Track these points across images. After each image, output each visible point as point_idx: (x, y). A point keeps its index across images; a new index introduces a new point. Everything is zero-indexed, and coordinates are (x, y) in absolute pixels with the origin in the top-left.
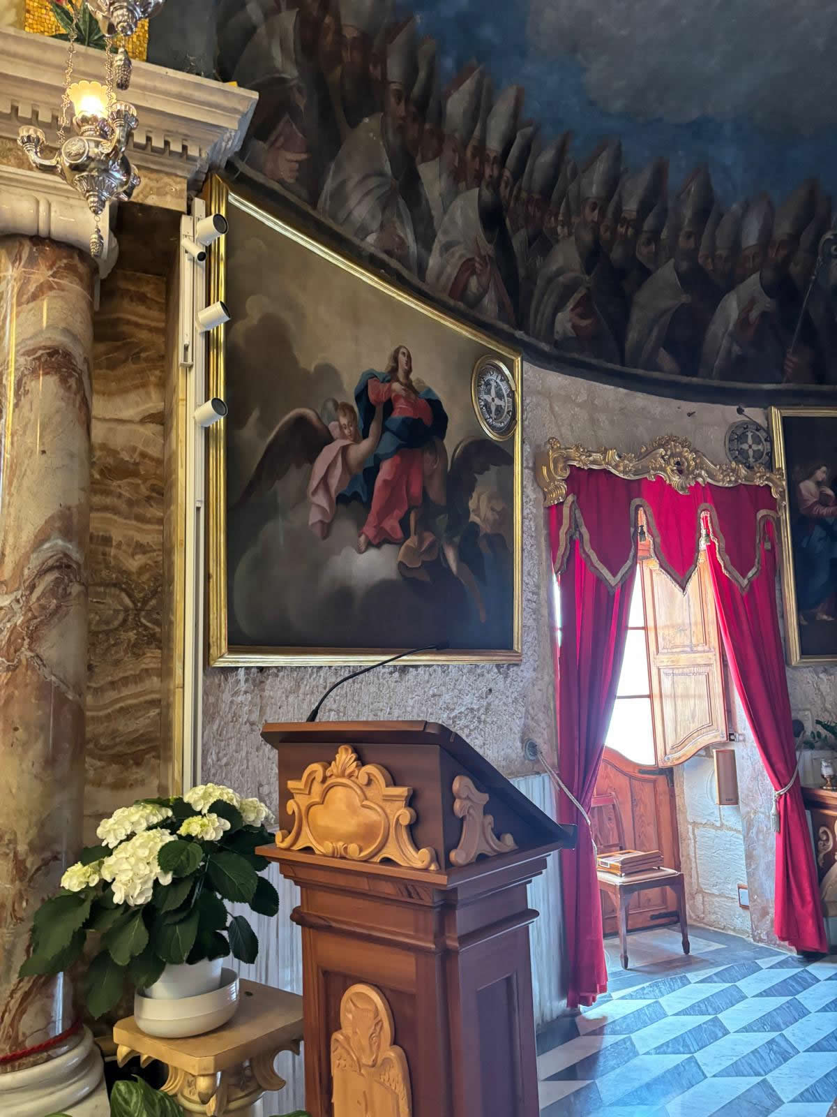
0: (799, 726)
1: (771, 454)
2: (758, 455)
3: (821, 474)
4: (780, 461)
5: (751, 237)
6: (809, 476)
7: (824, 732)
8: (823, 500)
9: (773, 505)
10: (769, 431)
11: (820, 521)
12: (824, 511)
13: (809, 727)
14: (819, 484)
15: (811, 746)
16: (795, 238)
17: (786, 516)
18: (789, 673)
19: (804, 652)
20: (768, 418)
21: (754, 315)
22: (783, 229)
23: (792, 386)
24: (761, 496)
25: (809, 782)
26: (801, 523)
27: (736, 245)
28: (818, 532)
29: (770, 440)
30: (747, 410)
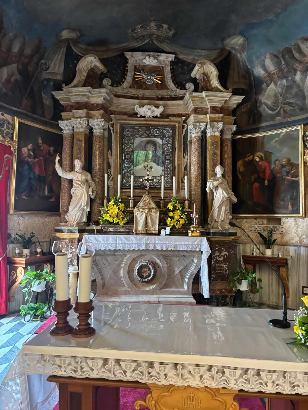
0: (10, 235)
1: (13, 134)
2: (8, 134)
3: (30, 146)
4: (16, 138)
5: (16, 48)
6: (26, 146)
7: (18, 237)
8: (29, 156)
9: (11, 153)
10: (13, 125)
11: (28, 163)
12: (29, 160)
13: (13, 236)
14: (29, 150)
15: (13, 242)
16: (32, 56)
17: (15, 159)
18: (9, 216)
19: (15, 209)
20: (13, 120)
21: (13, 79)
22: (28, 51)
23: (23, 111)
24: (7, 149)
25: (10, 255)
26: (21, 162)
27: (9, 49)
28: (26, 167)
29: (13, 129)
30: (5, 115)
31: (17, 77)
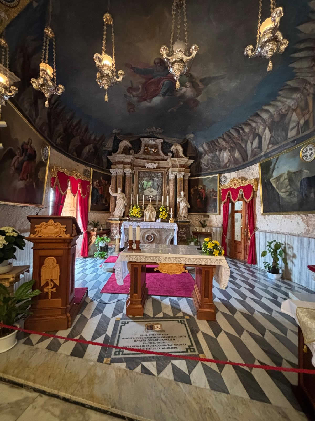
0: (88, 222)
1: (90, 176)
2: (88, 175)
3: (97, 181)
4: (91, 178)
5: (93, 138)
6: (95, 181)
7: (92, 223)
8: (97, 185)
9: (90, 185)
10: (90, 171)
11: (96, 189)
12: (97, 187)
13: (90, 222)
14: (97, 183)
15: (90, 225)
16: (99, 141)
17: (91, 187)
18: (88, 213)
19: (91, 210)
20: (90, 170)
21: (91, 151)
22: (98, 139)
23: (95, 165)
24: (88, 183)
25: (89, 231)
26: (93, 189)
27: (90, 138)
28: (95, 190)
29: (90, 173)
30: (87, 167)
31: (93, 150)
